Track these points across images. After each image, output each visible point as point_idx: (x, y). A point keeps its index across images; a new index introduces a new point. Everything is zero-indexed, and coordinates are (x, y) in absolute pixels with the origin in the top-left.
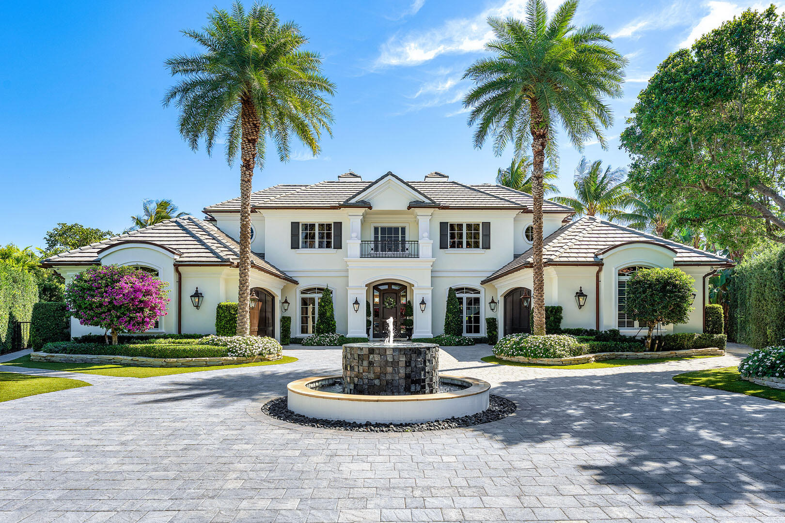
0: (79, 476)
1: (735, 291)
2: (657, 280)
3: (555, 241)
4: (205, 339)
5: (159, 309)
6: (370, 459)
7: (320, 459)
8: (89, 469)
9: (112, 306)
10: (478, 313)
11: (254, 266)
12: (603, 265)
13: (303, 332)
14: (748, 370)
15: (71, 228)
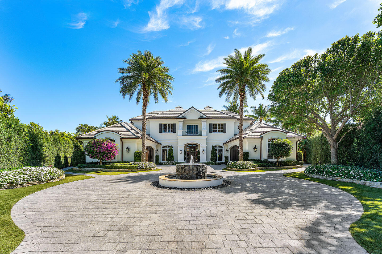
0: (98, 203)
1: (308, 146)
2: (280, 143)
3: (247, 130)
4: (131, 163)
5: (116, 153)
6: (184, 198)
7: (169, 198)
8: (100, 201)
9: (100, 152)
10: (222, 154)
11: (147, 139)
12: (263, 138)
13: (163, 161)
14: (306, 172)
15: (84, 126)
